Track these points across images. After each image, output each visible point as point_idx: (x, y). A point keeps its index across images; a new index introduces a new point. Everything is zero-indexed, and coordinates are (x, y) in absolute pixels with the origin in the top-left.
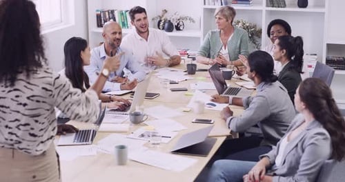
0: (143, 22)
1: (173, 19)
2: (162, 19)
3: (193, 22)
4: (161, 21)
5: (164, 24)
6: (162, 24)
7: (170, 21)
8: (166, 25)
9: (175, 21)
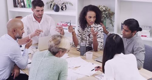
0: (40, 13)
1: (59, 4)
2: (53, 3)
3: (72, 5)
4: (51, 5)
5: (54, 7)
6: (52, 7)
7: (57, 5)
8: (55, 7)
9: (60, 5)
